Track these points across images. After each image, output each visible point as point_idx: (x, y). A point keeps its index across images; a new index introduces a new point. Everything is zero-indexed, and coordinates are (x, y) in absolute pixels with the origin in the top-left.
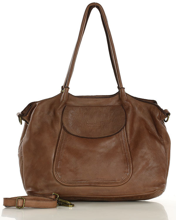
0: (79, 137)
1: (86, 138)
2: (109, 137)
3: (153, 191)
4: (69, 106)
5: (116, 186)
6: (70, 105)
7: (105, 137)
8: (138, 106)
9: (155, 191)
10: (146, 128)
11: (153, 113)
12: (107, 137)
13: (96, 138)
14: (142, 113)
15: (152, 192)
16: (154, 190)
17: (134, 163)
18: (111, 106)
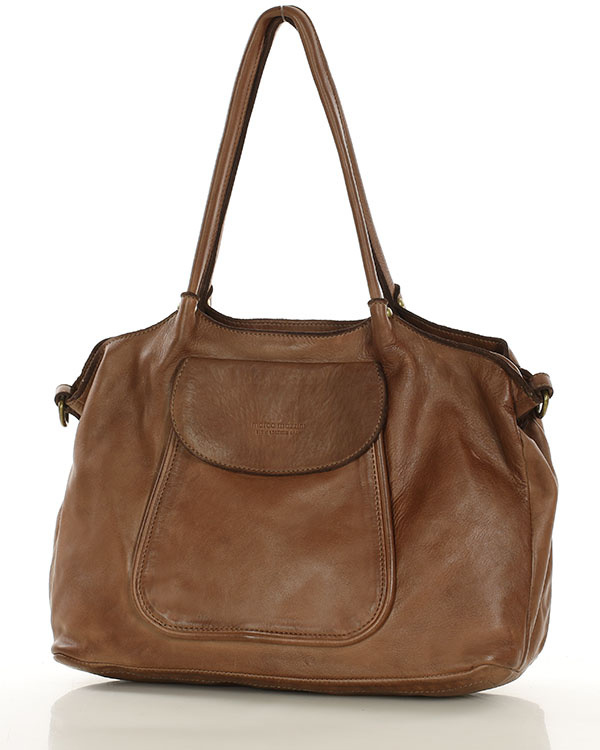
0: (223, 468)
1: (246, 472)
2: (324, 472)
3: (466, 670)
4: (197, 358)
5: (336, 646)
6: (202, 356)
7: (308, 473)
8: (437, 361)
9: (472, 668)
10: (461, 440)
11: (487, 386)
12: (319, 471)
13: (280, 475)
14: (452, 386)
15: (462, 671)
16: (469, 665)
17: (401, 566)
18: (339, 364)
